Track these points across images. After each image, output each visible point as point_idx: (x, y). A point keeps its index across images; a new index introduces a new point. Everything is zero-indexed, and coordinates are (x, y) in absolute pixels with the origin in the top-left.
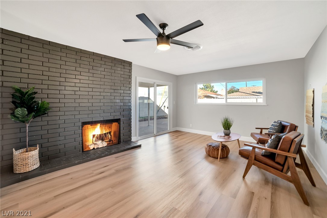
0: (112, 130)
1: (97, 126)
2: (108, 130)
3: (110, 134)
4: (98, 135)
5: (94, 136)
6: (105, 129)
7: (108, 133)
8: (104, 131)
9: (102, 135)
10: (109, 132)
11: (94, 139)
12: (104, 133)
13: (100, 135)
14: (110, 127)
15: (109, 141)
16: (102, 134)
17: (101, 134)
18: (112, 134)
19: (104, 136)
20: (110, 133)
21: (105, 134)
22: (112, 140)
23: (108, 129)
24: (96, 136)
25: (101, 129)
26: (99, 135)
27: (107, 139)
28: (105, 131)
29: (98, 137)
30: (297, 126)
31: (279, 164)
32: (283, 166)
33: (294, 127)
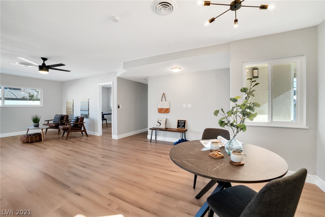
30: (68, 116)
31: (79, 127)
32: (81, 128)
33: (67, 116)
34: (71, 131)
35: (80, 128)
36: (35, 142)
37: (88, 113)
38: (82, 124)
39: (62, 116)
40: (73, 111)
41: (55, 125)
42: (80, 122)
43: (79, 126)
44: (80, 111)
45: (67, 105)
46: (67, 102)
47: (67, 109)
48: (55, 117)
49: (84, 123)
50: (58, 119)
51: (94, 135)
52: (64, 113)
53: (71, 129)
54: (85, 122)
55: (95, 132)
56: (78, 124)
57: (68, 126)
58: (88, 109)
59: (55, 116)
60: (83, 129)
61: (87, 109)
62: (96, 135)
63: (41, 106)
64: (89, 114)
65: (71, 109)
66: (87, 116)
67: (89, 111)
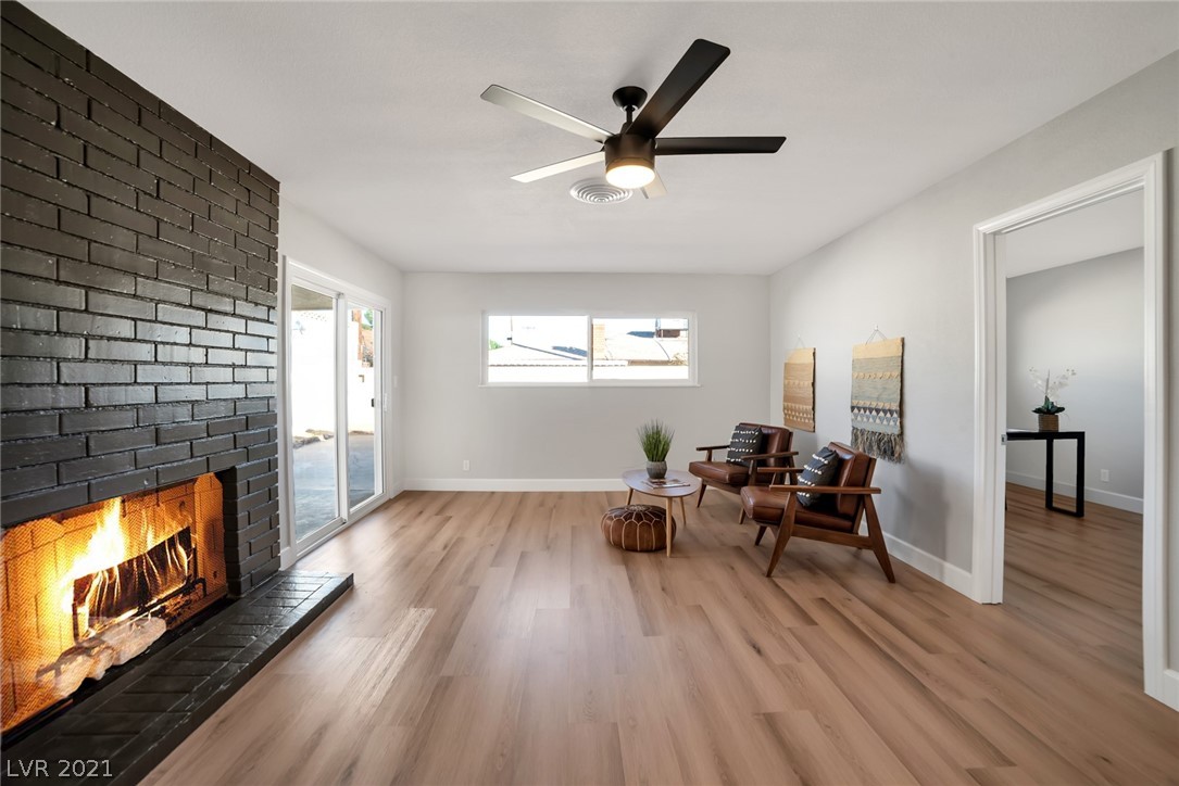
0: (198, 518)
1: (105, 511)
2: (174, 524)
3: (187, 547)
4: (110, 571)
5: (81, 587)
6: (154, 519)
7: (171, 541)
8: (150, 536)
9: (140, 565)
10: (180, 533)
11: (84, 611)
12: (151, 545)
13: (126, 570)
14: (182, 504)
15: (184, 591)
16: (139, 559)
17: (130, 562)
18: (198, 538)
19: (149, 569)
20: (185, 537)
21: (158, 553)
22: (200, 575)
23: (174, 517)
24: (96, 583)
25: (133, 529)
26: (116, 572)
27: (173, 581)
28: (156, 536)
29: (111, 587)
30: (791, 434)
31: (845, 516)
32: (853, 519)
33: (787, 436)
34: (794, 534)
35: (847, 524)
36: (642, 551)
37: (897, 431)
38: (863, 501)
39: (765, 431)
40: (813, 409)
41: (732, 477)
42: (849, 483)
43: (845, 507)
44: (849, 415)
45: (785, 378)
46: (786, 364)
47: (786, 398)
48: (735, 436)
49: (874, 496)
50: (745, 445)
51: (937, 577)
52: (776, 420)
53: (798, 521)
54: (878, 491)
55: (948, 565)
56: (834, 496)
57: (784, 501)
58: (895, 406)
59: (737, 428)
60: (863, 530)
61: (890, 401)
62: (947, 582)
63: (691, 384)
64: (901, 434)
65: (802, 401)
66: (891, 447)
67: (901, 414)
